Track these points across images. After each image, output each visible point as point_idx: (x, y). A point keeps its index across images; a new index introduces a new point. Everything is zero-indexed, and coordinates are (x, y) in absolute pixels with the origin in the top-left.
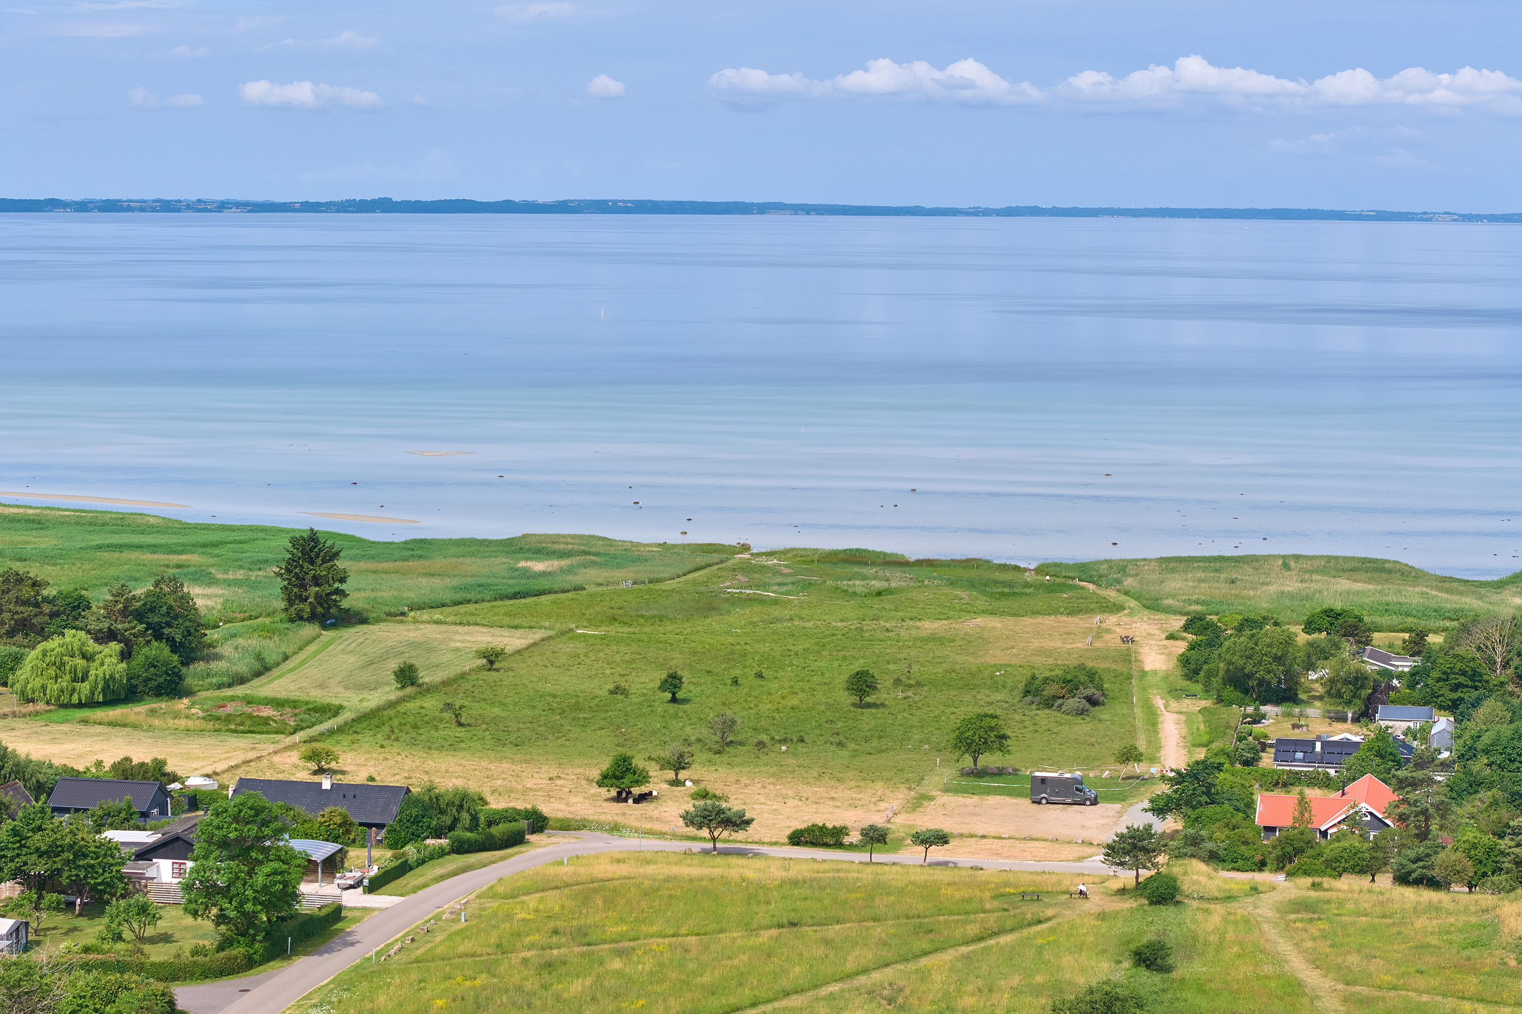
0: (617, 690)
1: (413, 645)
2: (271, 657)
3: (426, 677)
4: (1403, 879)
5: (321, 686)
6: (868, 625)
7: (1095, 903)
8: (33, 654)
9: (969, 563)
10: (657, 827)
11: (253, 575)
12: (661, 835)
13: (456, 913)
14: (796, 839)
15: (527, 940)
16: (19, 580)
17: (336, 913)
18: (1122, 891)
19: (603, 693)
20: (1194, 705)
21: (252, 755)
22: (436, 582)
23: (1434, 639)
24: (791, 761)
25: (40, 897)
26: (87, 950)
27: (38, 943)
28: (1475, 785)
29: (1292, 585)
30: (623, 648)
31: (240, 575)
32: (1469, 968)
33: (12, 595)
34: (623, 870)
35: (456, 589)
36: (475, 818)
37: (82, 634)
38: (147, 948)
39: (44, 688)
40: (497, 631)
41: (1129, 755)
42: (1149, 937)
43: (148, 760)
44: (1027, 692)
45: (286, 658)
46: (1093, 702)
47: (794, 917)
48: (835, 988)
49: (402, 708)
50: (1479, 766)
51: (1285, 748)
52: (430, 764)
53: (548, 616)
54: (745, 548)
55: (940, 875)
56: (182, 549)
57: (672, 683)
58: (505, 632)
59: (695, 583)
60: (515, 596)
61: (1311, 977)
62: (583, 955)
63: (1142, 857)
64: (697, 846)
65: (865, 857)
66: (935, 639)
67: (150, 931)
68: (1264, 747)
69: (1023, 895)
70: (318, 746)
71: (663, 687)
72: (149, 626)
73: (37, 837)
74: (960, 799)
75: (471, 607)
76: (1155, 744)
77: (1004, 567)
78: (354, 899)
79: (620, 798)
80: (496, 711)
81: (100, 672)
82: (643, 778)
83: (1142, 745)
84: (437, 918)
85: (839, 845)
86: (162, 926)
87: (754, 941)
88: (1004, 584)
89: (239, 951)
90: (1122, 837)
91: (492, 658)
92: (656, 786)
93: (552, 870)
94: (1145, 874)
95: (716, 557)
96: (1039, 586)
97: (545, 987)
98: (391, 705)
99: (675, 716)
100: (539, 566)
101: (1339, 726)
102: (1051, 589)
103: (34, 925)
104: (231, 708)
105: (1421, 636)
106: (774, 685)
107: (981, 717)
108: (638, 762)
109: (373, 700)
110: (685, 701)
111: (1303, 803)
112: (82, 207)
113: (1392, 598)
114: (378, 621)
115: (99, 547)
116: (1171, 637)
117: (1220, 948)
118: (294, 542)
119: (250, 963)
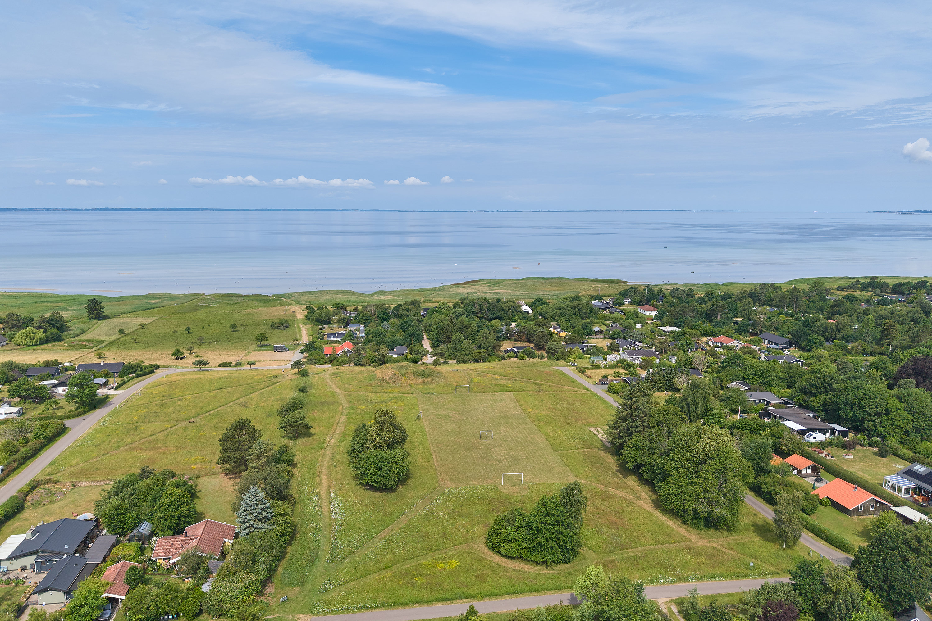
0: (174, 331)
1: (123, 323)
2: (85, 330)
3: (126, 331)
4: (356, 365)
5: (99, 335)
6: (234, 311)
7: (290, 377)
8: (18, 333)
9: (256, 295)
10: (187, 365)
11: (79, 308)
12: (188, 367)
13: (138, 393)
14: (220, 366)
15: (156, 399)
16: (13, 315)
17: (107, 397)
18: (295, 373)
19: (171, 332)
20: (309, 326)
21: (82, 355)
22: (127, 307)
23: (360, 308)
24: (218, 346)
25: (25, 401)
26: (40, 414)
27: (25, 413)
28: (370, 341)
29: (329, 297)
30: (175, 321)
31: (75, 308)
32: (371, 385)
33: (11, 319)
34: (179, 378)
35: (133, 308)
36: (141, 369)
37: (32, 328)
38: (56, 411)
39: (22, 342)
40: (144, 318)
41: (295, 339)
42: (302, 385)
43: (53, 359)
44: (271, 326)
45: (89, 329)
46: (286, 327)
47: (221, 387)
48: (231, 404)
49: (121, 340)
50: (370, 337)
51: (329, 336)
52: (129, 354)
53: (156, 314)
54: (204, 294)
55: (254, 373)
56: (59, 302)
57: (188, 329)
58: (146, 318)
59: (192, 303)
60: (148, 309)
61: (337, 390)
62: (171, 401)
63: (300, 366)
64: (196, 369)
65: (236, 368)
66: (249, 314)
67: (57, 406)
68: (324, 335)
69: (273, 376)
70: (100, 351)
71: (186, 330)
72: (51, 324)
73: (24, 386)
74: (257, 352)
75: (136, 313)
76: (301, 336)
77: (264, 296)
78: (112, 392)
79: (177, 359)
80: (145, 339)
81: (38, 337)
82: (183, 354)
83: (298, 337)
84: (133, 395)
85: (230, 366)
86: (60, 405)
87: (212, 394)
88: (265, 300)
89: (82, 410)
90: (295, 362)
91: (143, 326)
92: (186, 355)
93: (162, 380)
94: (300, 370)
95: (197, 297)
96: (273, 300)
97: (162, 411)
98: (118, 339)
99: (189, 337)
100: (153, 302)
101: (340, 329)
102: (275, 300)
103: (24, 408)
104: (75, 343)
105: (357, 308)
106: (213, 328)
107: (261, 334)
108: (181, 350)
109: (113, 338)
110: (191, 333)
111: (334, 349)
112: (23, 210)
113: (350, 299)
114: (113, 317)
115: (35, 302)
116: (303, 310)
117: (318, 386)
118: (89, 300)
119: (85, 412)
